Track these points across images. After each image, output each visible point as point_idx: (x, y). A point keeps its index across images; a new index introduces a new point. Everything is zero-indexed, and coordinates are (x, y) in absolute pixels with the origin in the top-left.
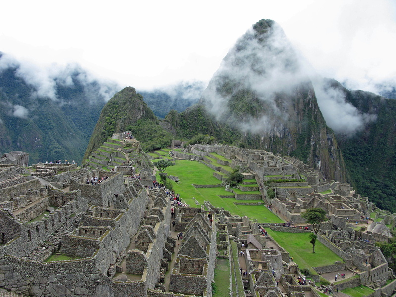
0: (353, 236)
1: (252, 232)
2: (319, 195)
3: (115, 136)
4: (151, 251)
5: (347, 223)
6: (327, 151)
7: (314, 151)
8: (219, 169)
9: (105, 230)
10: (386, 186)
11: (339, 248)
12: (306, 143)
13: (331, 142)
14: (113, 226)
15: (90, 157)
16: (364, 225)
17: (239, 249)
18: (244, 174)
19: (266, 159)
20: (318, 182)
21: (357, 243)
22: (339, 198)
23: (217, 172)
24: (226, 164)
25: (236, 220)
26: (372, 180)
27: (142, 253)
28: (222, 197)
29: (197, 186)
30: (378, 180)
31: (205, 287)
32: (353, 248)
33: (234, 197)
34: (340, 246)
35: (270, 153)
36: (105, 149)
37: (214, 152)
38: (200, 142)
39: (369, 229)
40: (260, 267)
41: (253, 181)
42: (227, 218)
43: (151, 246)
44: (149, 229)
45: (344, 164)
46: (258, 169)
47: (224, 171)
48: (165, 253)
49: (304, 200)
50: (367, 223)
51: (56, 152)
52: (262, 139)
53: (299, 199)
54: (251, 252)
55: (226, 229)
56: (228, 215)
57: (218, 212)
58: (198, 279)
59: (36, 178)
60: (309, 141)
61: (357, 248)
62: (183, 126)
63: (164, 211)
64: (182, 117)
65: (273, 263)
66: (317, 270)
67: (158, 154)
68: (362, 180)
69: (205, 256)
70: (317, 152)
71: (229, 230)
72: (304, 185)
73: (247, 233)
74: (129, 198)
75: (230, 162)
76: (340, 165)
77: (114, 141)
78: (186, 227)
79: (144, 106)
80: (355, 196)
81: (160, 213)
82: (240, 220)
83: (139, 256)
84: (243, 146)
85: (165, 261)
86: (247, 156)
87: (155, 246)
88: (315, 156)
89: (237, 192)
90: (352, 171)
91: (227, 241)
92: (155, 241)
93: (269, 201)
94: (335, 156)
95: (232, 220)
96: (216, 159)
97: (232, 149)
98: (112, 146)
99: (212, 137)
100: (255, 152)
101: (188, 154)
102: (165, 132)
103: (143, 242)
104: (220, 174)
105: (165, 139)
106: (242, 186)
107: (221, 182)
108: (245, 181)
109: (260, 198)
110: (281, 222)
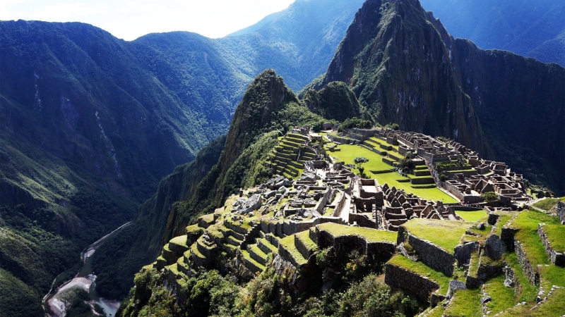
3: (296, 132)
6: (463, 119)
8: (385, 154)
12: (442, 111)
13: (468, 108)
18: (415, 160)
23: (385, 157)
24: (391, 149)
28: (400, 181)
29: (374, 173)
33: (408, 181)
37: (373, 136)
41: (424, 166)
46: (426, 154)
47: (391, 157)
49: (472, 182)
52: (398, 111)
53: (467, 181)
60: (445, 109)
72: (468, 168)
75: (394, 147)
77: (296, 137)
88: (451, 124)
89: (412, 177)
93: (441, 183)
94: (472, 123)
96: (379, 143)
101: (346, 138)
104: (389, 159)
106: (416, 171)
107: (392, 168)
108: (417, 167)
109: (432, 181)
110: (456, 202)
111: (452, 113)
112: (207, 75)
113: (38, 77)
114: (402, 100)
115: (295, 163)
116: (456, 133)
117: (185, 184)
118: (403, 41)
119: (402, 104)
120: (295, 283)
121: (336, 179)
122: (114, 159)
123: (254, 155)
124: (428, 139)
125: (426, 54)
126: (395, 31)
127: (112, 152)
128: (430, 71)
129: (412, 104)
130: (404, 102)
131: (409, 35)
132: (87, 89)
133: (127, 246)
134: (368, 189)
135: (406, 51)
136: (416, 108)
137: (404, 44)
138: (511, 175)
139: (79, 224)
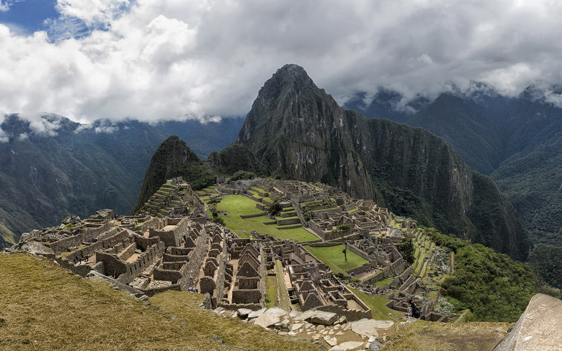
0: (376, 241)
1: (293, 252)
2: (347, 213)
3: (169, 182)
4: (217, 276)
5: (370, 233)
6: (354, 171)
7: (344, 172)
8: (260, 200)
9: (183, 264)
10: (407, 194)
11: (365, 253)
12: (335, 166)
13: (357, 163)
14: (188, 261)
15: (149, 201)
16: (383, 232)
17: (284, 266)
18: (283, 203)
19: (300, 189)
20: (345, 202)
21: (380, 247)
22: (364, 214)
23: (259, 203)
24: (267, 195)
25: (280, 243)
26: (395, 190)
27: (211, 278)
28: (266, 224)
29: (243, 217)
30: (400, 190)
31: (260, 298)
32: (376, 252)
33: (276, 223)
34: (366, 251)
35: (303, 183)
36: (161, 193)
37: (255, 186)
38: (241, 179)
39: (387, 235)
40: (302, 277)
41: (291, 208)
42: (271, 242)
43: (216, 272)
44: (213, 260)
45: (370, 181)
46: (294, 198)
47: (265, 202)
48: (226, 276)
49: (335, 219)
50: (386, 230)
51: (111, 193)
52: (297, 167)
53: (331, 218)
54: (294, 267)
55: (272, 253)
56: (272, 239)
57: (264, 238)
58: (254, 292)
59: (124, 229)
60: (338, 164)
61: (379, 250)
62: (225, 164)
63: (221, 244)
64: (223, 156)
65: (312, 273)
66: (349, 273)
67: (205, 191)
68: (387, 192)
69: (258, 275)
70: (346, 173)
71: (274, 252)
72: (333, 206)
73: (289, 252)
74: (194, 238)
75: (270, 194)
76: (368, 182)
77: (168, 187)
78: (240, 255)
79: (188, 151)
80: (377, 210)
81: (219, 247)
82: (283, 243)
83: (209, 280)
84: (279, 178)
85: (227, 282)
86: (284, 187)
87: (219, 272)
88: (344, 176)
89: (279, 219)
90: (378, 185)
91: (274, 261)
92: (218, 268)
93: (306, 223)
94: (362, 174)
95: (276, 243)
96: (257, 192)
97: (270, 182)
98: (167, 191)
99: (252, 173)
100: (290, 182)
101: (232, 189)
102: (210, 171)
103: (210, 271)
104: (262, 205)
105: (210, 177)
106: (282, 213)
107: (263, 212)
108: (284, 209)
109: (298, 221)
110: (317, 239)
111: (344, 167)
112: (147, 148)
113: (14, 153)
114: (300, 159)
115: (163, 210)
116: (349, 183)
118: (299, 111)
119: (300, 162)
125: (319, 121)
126: (292, 104)
128: (324, 135)
129: (310, 161)
130: (302, 160)
131: (304, 106)
132: (51, 161)
135: (302, 119)
136: (313, 165)
137: (299, 113)
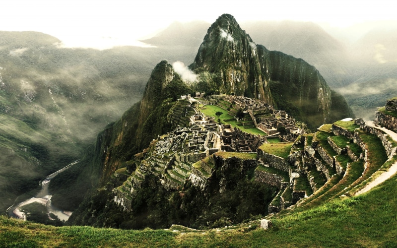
2: (276, 119)
3: (183, 98)
6: (262, 88)
7: (257, 88)
8: (229, 110)
13: (264, 82)
18: (244, 112)
20: (274, 112)
24: (231, 106)
29: (225, 121)
33: (242, 124)
37: (222, 99)
45: (271, 95)
46: (249, 109)
47: (233, 111)
50: (297, 129)
52: (231, 84)
53: (269, 122)
60: (254, 83)
77: (183, 101)
86: (242, 102)
88: (257, 91)
90: (275, 98)
93: (257, 125)
94: (266, 90)
98: (184, 104)
104: (231, 113)
107: (233, 117)
109: (253, 123)
110: (266, 134)
111: (257, 85)
114: (233, 78)
116: (259, 96)
117: (114, 135)
118: (233, 45)
119: (233, 80)
120: (205, 190)
121: (211, 125)
122: (64, 120)
123: (159, 114)
124: (249, 100)
125: (243, 52)
127: (63, 115)
128: (246, 62)
129: (238, 80)
131: (235, 42)
133: (75, 176)
134: (228, 131)
135: (234, 51)
136: (240, 82)
137: (233, 47)
138: (289, 117)
139: (38, 163)
